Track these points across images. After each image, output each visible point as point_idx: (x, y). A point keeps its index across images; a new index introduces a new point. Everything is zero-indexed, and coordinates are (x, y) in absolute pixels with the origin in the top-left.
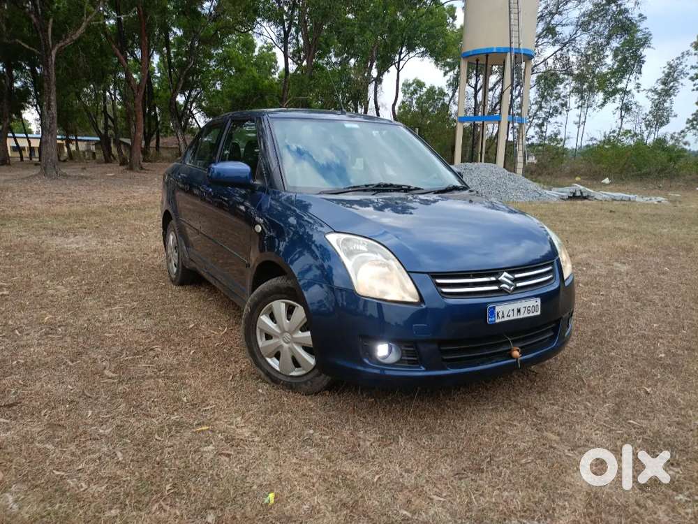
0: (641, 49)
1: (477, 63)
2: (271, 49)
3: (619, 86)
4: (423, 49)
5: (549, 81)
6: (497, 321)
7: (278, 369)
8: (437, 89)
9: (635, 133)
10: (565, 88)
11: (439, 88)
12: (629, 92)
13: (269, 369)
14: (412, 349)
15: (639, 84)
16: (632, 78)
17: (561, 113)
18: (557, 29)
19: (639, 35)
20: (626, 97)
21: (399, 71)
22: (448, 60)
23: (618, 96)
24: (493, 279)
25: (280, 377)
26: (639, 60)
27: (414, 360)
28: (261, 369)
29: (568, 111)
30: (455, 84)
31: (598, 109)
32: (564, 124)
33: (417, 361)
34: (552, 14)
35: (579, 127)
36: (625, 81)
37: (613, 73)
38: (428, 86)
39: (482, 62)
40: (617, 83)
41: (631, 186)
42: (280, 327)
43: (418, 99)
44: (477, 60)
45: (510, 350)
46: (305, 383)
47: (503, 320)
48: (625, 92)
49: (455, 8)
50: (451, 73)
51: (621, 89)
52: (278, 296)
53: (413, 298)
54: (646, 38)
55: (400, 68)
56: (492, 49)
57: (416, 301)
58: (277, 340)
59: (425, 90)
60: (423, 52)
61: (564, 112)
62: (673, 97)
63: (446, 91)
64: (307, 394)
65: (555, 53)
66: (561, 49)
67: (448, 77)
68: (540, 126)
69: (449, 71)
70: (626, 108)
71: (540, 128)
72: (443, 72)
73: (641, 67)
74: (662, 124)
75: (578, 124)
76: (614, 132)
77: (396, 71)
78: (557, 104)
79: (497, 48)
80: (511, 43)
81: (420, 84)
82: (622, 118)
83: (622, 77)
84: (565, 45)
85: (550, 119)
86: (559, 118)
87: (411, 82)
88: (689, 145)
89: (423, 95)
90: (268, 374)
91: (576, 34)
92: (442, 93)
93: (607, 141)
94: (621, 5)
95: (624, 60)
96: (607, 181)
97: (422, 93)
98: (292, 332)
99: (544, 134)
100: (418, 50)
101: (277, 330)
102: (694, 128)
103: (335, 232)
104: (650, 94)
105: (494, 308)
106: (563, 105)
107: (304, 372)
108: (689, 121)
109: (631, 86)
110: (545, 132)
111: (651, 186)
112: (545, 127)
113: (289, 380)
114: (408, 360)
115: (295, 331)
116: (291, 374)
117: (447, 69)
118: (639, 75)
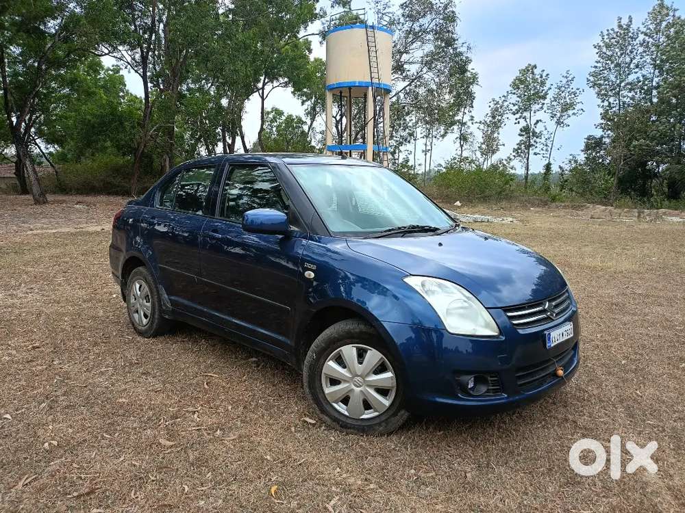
0: (471, 86)
1: (341, 96)
2: (118, 72)
3: (456, 118)
4: (286, 79)
5: (399, 113)
6: (552, 345)
7: (346, 413)
8: (295, 117)
9: (472, 160)
10: (411, 119)
11: (297, 117)
12: (465, 123)
13: (336, 415)
14: (496, 379)
15: (473, 117)
16: (466, 111)
17: (409, 142)
18: (405, 66)
19: (468, 74)
20: (463, 128)
21: (263, 100)
22: (305, 90)
23: (455, 127)
24: (541, 308)
25: (349, 421)
26: (471, 96)
27: (498, 389)
28: (327, 415)
29: (415, 140)
30: (312, 114)
31: (441, 139)
32: (413, 152)
33: (500, 389)
34: (401, 53)
35: (426, 155)
36: (461, 114)
37: (451, 107)
38: (286, 114)
39: (346, 93)
40: (454, 115)
41: (481, 208)
42: (350, 371)
43: (278, 127)
44: (341, 93)
45: (556, 370)
46: (380, 424)
47: (555, 344)
48: (463, 124)
49: (311, 42)
50: (309, 103)
51: (459, 121)
52: (348, 341)
53: (494, 331)
54: (474, 77)
55: (265, 97)
56: (355, 82)
57: (496, 334)
58: (347, 385)
59: (284, 118)
60: (286, 82)
61: (412, 141)
62: (500, 129)
63: (304, 119)
64: (382, 435)
65: (405, 88)
66: (410, 85)
67: (305, 106)
68: (393, 153)
69: (306, 101)
70: (463, 138)
71: (393, 156)
72: (300, 101)
73: (472, 102)
74: (494, 152)
75: (425, 152)
76: (455, 159)
77: (260, 99)
78: (405, 134)
79: (359, 83)
80: (372, 78)
81: (279, 113)
82: (462, 146)
83: (458, 110)
84: (413, 80)
85: (400, 147)
86: (410, 147)
87: (270, 110)
88: (515, 169)
89: (282, 123)
90: (335, 420)
91: (421, 71)
92: (300, 121)
93: (450, 168)
94: (456, 48)
95: (458, 95)
96: (458, 203)
97: (281, 121)
98: (363, 376)
99: (397, 161)
100: (281, 80)
101: (348, 375)
102: (520, 156)
103: (411, 275)
104: (482, 126)
105: (549, 334)
106: (411, 135)
107: (377, 414)
108: (515, 150)
109: (466, 118)
110: (398, 159)
111: (495, 207)
112: (397, 154)
113: (359, 423)
114: (493, 389)
115: (368, 375)
116: (361, 417)
117: (305, 99)
118: (471, 109)
